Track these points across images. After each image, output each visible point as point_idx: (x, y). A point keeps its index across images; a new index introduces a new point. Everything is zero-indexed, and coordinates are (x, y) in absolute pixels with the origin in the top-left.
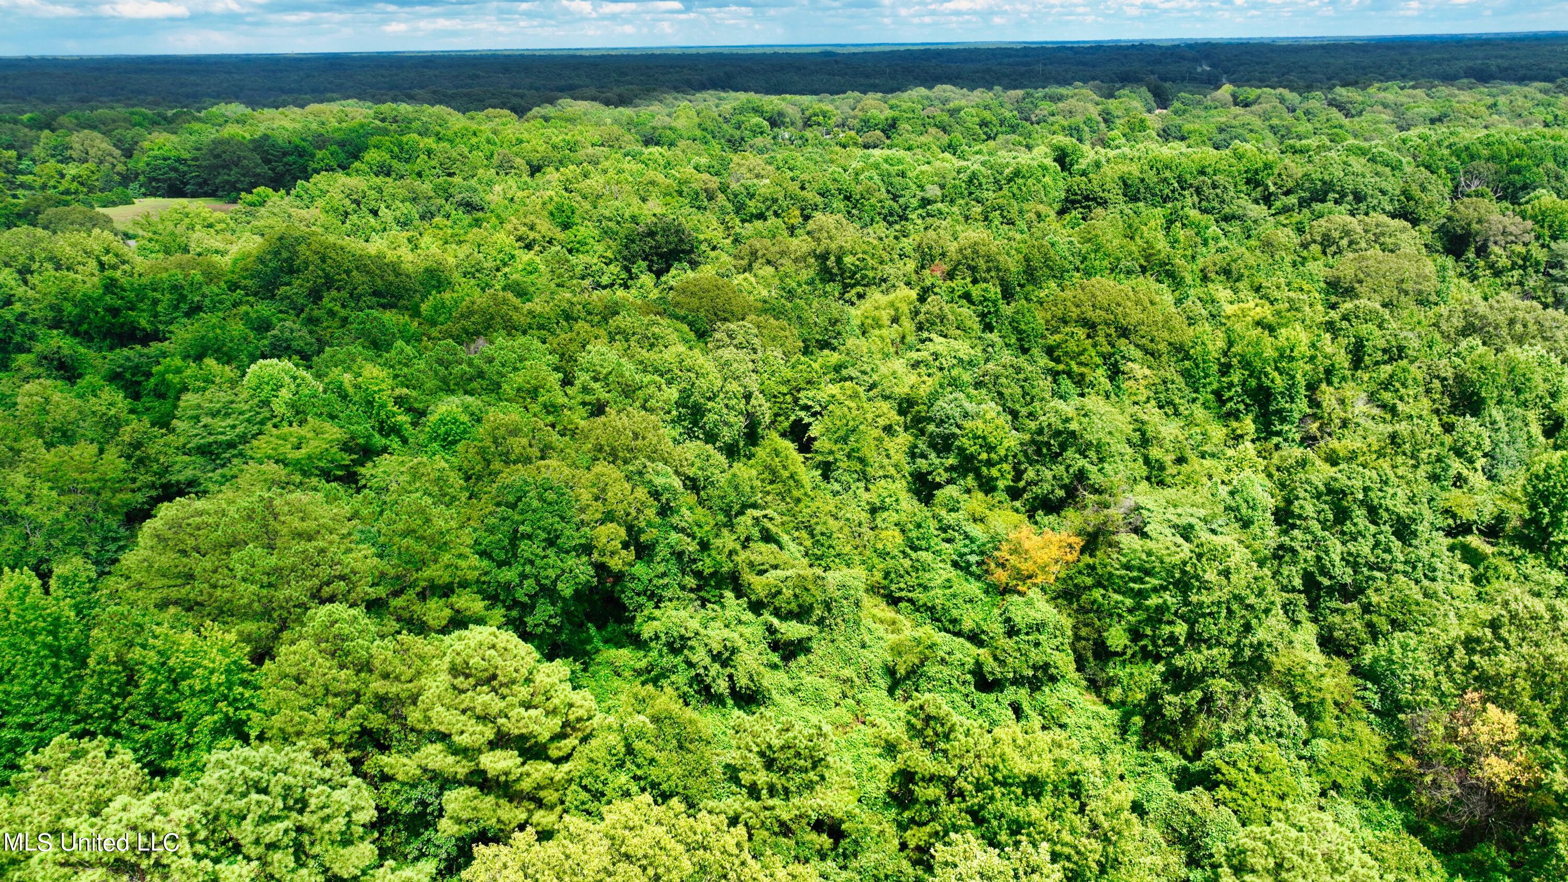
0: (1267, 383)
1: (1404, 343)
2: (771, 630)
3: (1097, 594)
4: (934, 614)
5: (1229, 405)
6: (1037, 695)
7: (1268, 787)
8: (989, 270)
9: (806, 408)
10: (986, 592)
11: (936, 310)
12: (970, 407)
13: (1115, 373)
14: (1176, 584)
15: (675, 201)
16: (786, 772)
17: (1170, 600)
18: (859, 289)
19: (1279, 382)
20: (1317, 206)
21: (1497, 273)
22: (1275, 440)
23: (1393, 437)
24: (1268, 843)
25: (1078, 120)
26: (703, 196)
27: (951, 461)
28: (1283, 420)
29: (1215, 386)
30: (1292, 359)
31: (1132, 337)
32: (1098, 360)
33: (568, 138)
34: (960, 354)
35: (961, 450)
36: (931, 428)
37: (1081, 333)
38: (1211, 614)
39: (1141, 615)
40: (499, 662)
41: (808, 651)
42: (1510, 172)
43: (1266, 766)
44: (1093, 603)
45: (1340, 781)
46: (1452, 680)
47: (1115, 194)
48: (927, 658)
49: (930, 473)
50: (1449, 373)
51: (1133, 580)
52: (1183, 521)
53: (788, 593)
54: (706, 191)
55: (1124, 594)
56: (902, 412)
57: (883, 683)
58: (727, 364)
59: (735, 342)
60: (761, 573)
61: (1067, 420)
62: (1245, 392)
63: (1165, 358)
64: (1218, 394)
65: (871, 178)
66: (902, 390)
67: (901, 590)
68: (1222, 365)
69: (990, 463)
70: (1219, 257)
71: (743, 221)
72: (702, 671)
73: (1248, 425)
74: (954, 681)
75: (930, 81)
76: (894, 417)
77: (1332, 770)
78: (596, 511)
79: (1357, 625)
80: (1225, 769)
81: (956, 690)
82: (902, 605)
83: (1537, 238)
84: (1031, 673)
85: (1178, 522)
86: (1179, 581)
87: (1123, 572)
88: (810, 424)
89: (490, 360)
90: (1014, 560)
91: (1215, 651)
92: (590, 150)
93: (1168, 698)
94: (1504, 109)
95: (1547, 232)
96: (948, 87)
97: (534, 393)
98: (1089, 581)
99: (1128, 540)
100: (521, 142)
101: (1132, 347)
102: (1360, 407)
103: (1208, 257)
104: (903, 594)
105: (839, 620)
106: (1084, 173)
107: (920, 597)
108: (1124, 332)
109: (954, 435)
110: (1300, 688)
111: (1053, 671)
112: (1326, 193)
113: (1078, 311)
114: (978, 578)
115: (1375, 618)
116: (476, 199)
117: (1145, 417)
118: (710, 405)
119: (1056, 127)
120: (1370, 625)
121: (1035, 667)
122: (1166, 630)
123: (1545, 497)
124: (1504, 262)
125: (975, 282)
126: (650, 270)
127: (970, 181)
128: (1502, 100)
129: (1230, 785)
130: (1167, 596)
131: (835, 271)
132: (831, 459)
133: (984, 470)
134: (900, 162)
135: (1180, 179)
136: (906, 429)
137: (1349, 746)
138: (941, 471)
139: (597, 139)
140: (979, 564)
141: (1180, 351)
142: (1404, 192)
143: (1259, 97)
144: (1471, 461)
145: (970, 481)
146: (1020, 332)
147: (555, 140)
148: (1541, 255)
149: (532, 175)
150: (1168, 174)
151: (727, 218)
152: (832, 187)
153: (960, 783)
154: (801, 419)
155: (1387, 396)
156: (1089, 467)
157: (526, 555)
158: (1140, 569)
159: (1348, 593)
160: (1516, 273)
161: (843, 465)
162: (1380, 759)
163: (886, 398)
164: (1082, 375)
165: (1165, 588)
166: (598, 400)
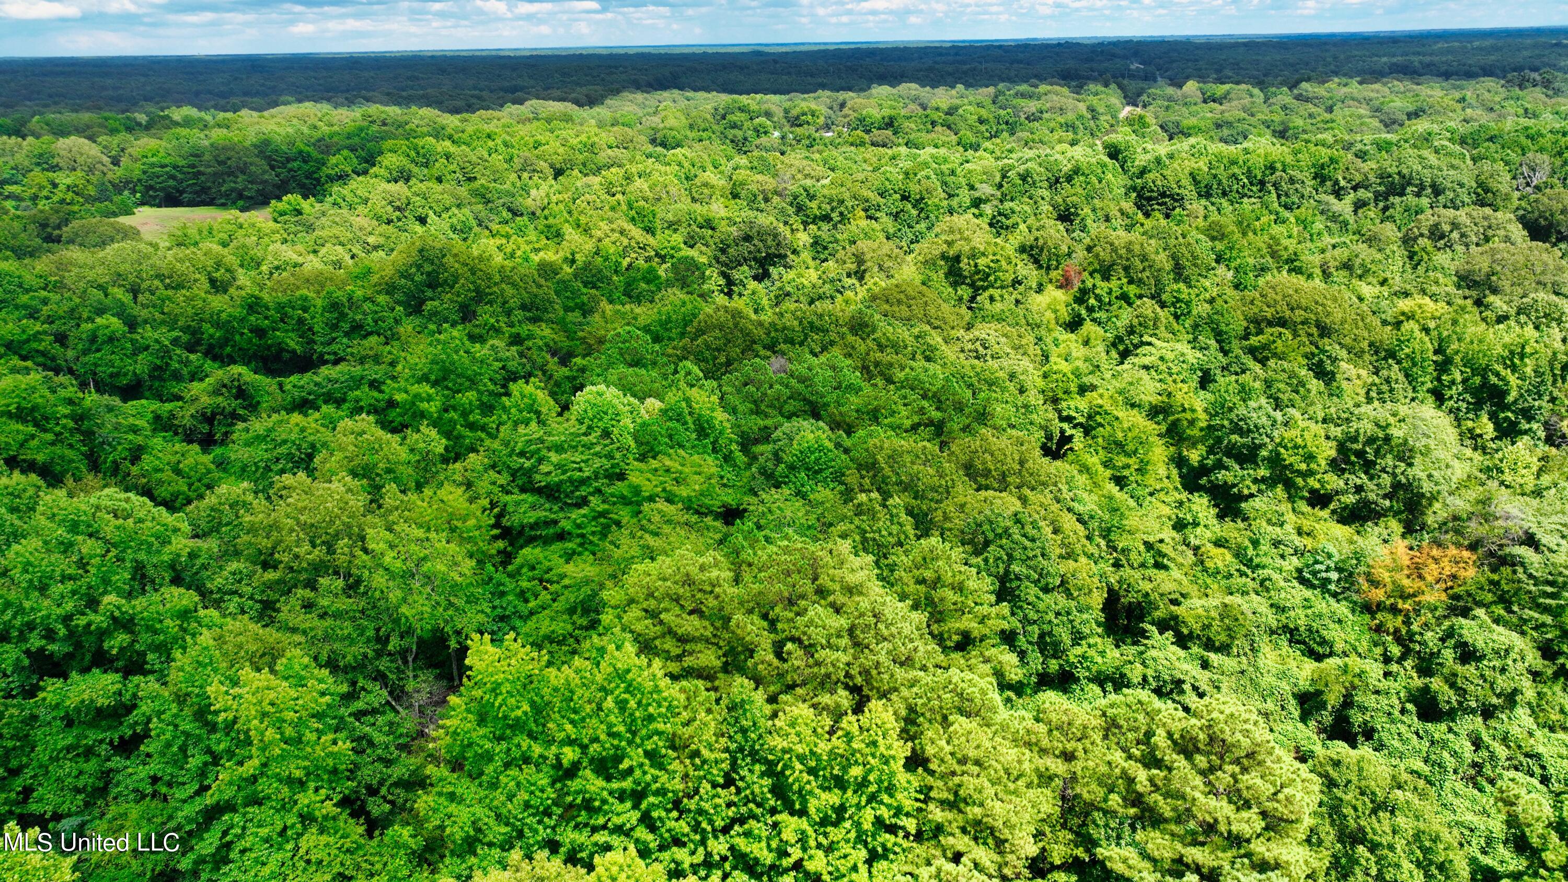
9: (1068, 419)
13: (1319, 373)
15: (734, 204)
18: (992, 292)
19: (1514, 380)
20: (1395, 200)
22: (1525, 439)
26: (760, 197)
27: (1261, 472)
28: (1530, 419)
30: (1522, 355)
31: (1335, 336)
34: (1190, 359)
35: (1274, 461)
36: (1235, 438)
39: (1551, 632)
53: (1215, 624)
54: (763, 192)
61: (1384, 426)
63: (1366, 357)
64: (1436, 393)
65: (928, 178)
68: (1435, 363)
69: (1305, 474)
70: (1337, 252)
73: (1486, 424)
88: (1073, 436)
100: (540, 144)
101: (1336, 346)
103: (1325, 253)
108: (1327, 332)
109: (1263, 445)
111: (1519, 698)
112: (1404, 187)
114: (1340, 596)
121: (1500, 695)
127: (1024, 179)
131: (967, 273)
138: (1248, 482)
142: (1480, 185)
143: (1228, 93)
145: (1280, 493)
146: (1220, 333)
151: (790, 221)
157: (1030, 598)
163: (1136, 406)
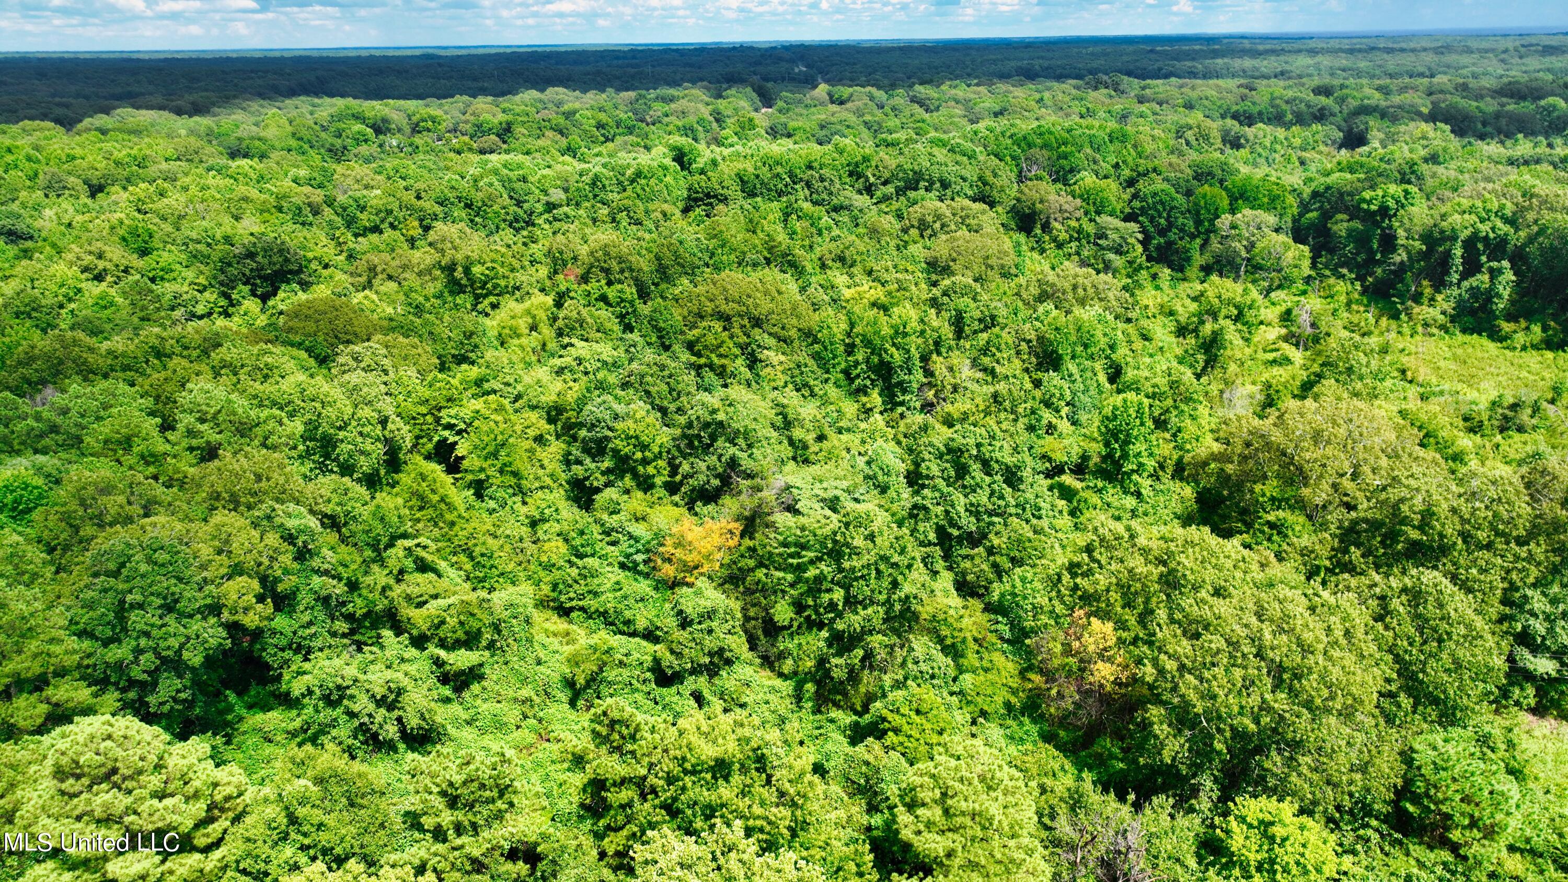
0: (887, 358)
1: (995, 312)
2: (438, 663)
3: (760, 574)
4: (607, 619)
5: (857, 382)
6: (716, 680)
7: (928, 726)
8: (622, 271)
9: (450, 427)
10: (656, 589)
11: (574, 315)
12: (620, 408)
13: (753, 362)
14: (829, 554)
15: (273, 219)
16: (472, 806)
17: (826, 570)
18: (492, 299)
19: (897, 357)
20: (912, 194)
21: (1060, 246)
22: (900, 409)
23: (995, 396)
24: (933, 776)
25: (691, 120)
26: (307, 211)
27: (607, 464)
28: (904, 391)
29: (843, 365)
30: (905, 335)
31: (765, 326)
32: (737, 351)
33: (134, 152)
34: (604, 357)
35: (616, 451)
36: (583, 433)
37: (718, 326)
38: (862, 577)
39: (802, 588)
40: (120, 753)
41: (481, 677)
42: (1059, 158)
43: (924, 707)
44: (758, 583)
45: (986, 708)
46: (1063, 603)
47: (734, 191)
48: (605, 664)
49: (587, 478)
50: (1032, 336)
51: (791, 556)
52: (829, 495)
53: (452, 622)
54: (309, 205)
55: (784, 570)
56: (551, 420)
57: (564, 696)
58: (356, 388)
59: (362, 365)
60: (420, 605)
61: (714, 412)
62: (869, 368)
63: (796, 344)
64: (846, 372)
65: (491, 185)
66: (549, 398)
67: (571, 599)
68: (847, 345)
69: (645, 462)
70: (833, 245)
71: (356, 235)
72: (366, 719)
73: (875, 398)
74: (634, 682)
75: (541, 83)
76: (544, 426)
77: (979, 700)
78: (221, 565)
79: (985, 567)
80: (890, 717)
81: (637, 690)
82: (574, 615)
83: (1086, 213)
84: (707, 660)
85: (825, 496)
86: (832, 550)
87: (782, 550)
88: (456, 443)
89: (65, 412)
90: (679, 553)
91: (870, 611)
92: (164, 166)
93: (835, 661)
94: (1049, 103)
95: (1092, 208)
96: (561, 90)
97: (127, 443)
98: (751, 563)
99: (783, 519)
100: (74, 158)
101: (766, 336)
102: (966, 372)
103: (824, 247)
104: (574, 603)
105: (510, 641)
106: (702, 172)
107: (591, 603)
108: (757, 322)
109: (607, 439)
110: (945, 631)
111: (728, 654)
112: (917, 182)
113: (712, 305)
114: (647, 576)
115: (998, 559)
116: (21, 227)
117: (785, 401)
118: (341, 435)
119: (671, 127)
120: (995, 566)
121: (710, 654)
122: (826, 597)
123: (1114, 434)
124: (1063, 236)
125: (610, 283)
126: (255, 295)
127: (594, 184)
128: (1047, 95)
129: (897, 731)
130: (822, 566)
131: (464, 282)
132: (482, 476)
133: (640, 468)
134: (520, 166)
135: (791, 175)
136: (558, 437)
137: (989, 676)
138: (598, 475)
139: (170, 152)
140: (645, 562)
141: (809, 335)
142: (980, 178)
144: (1058, 411)
145: (628, 481)
146: (660, 330)
147: (117, 155)
148: (1090, 228)
149: (93, 196)
150: (779, 169)
151: (338, 234)
152: (451, 195)
153: (652, 780)
154: (446, 439)
155: (986, 360)
156: (739, 454)
157: (138, 627)
158: (796, 545)
159: (975, 540)
160: (1074, 244)
161: (497, 480)
162: (1015, 683)
163: (533, 408)
164: (723, 367)
165: (820, 559)
166: (208, 443)
